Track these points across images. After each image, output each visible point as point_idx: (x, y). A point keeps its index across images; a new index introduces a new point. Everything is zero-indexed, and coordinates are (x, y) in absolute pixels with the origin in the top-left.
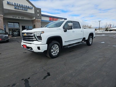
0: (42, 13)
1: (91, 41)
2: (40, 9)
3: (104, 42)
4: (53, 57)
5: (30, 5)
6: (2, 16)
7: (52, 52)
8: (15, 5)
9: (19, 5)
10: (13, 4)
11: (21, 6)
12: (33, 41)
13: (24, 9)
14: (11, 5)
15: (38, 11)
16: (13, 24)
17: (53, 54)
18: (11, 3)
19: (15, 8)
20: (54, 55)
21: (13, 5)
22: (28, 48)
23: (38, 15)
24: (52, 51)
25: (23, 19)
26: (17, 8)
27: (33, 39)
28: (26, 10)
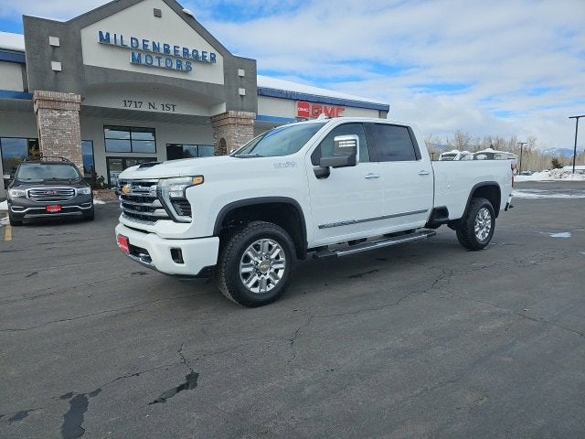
0: (262, 82)
1: (481, 228)
2: (250, 65)
3: (566, 235)
4: (249, 302)
5: (203, 47)
6: (77, 98)
7: (246, 275)
8: (134, 48)
9: (150, 47)
10: (127, 42)
11: (162, 51)
12: (155, 219)
13: (175, 67)
14: (115, 46)
15: (241, 73)
16: (126, 135)
17: (250, 285)
18: (118, 38)
19: (136, 62)
20: (256, 290)
21: (123, 47)
22: (135, 251)
23: (242, 92)
24: (244, 270)
25: (171, 112)
26: (143, 61)
27: (153, 209)
28: (184, 68)
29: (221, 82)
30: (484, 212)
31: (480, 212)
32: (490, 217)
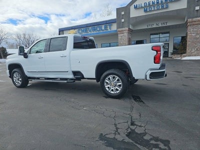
8: (145, 7)
9: (151, 4)
10: (143, 5)
11: (156, 4)
13: (160, 8)
14: (139, 8)
16: (158, 36)
18: (140, 5)
19: (145, 11)
21: (142, 7)
23: (197, 8)
25: (165, 25)
26: (148, 10)
28: (165, 7)
29: (186, 7)
30: (114, 77)
31: (111, 77)
32: (121, 81)
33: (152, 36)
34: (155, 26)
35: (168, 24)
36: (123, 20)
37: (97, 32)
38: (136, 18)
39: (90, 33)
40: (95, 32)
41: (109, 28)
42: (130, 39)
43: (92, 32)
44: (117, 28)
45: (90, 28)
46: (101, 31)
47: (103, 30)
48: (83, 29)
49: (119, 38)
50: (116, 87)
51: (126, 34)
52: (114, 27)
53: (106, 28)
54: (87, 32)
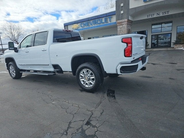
30: (87, 71)
31: (84, 71)
32: (93, 75)
33: (153, 27)
34: (155, 16)
35: (170, 13)
36: (122, 12)
37: (98, 25)
38: (135, 8)
39: (91, 26)
40: (96, 25)
41: (109, 21)
42: (129, 30)
43: (94, 26)
44: (117, 20)
45: (91, 21)
46: (102, 24)
47: (103, 23)
48: (84, 23)
49: (119, 29)
50: (90, 81)
51: (125, 26)
52: (114, 19)
53: (106, 21)
54: (89, 26)
